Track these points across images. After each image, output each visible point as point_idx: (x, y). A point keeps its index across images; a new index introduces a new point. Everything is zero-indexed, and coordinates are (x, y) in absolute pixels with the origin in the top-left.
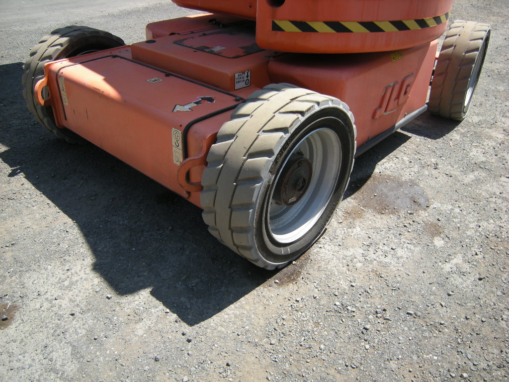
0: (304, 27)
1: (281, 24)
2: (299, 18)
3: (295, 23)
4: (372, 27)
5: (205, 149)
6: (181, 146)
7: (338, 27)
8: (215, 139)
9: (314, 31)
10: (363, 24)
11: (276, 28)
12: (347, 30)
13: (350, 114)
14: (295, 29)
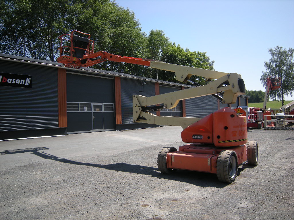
0: (224, 142)
1: (220, 142)
2: (223, 140)
3: (223, 141)
4: (235, 141)
5: (216, 160)
6: (210, 161)
7: (230, 141)
8: (218, 158)
9: (226, 142)
10: (234, 140)
11: (219, 142)
12: (231, 142)
13: (235, 153)
14: (223, 142)
